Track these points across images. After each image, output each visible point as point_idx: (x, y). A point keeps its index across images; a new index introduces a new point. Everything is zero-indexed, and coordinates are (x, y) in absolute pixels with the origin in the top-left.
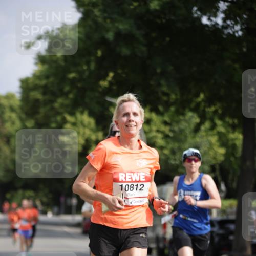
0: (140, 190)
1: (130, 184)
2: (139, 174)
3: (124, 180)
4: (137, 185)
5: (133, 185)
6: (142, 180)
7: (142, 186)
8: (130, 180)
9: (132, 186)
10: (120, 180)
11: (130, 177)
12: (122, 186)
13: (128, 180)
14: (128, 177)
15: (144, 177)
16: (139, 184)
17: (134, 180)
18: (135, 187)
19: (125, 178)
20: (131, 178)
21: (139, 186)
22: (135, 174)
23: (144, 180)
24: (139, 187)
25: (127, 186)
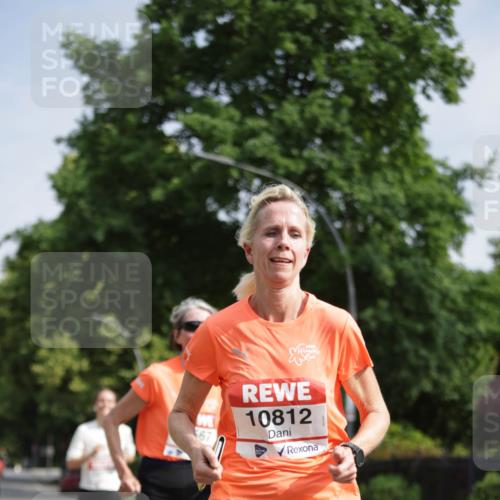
0: (303, 422)
1: (270, 410)
2: (293, 385)
3: (255, 400)
4: (292, 412)
5: (281, 413)
6: (301, 397)
7: (305, 413)
8: (271, 400)
9: (278, 414)
10: (246, 400)
11: (269, 393)
12: (251, 414)
13: (263, 399)
14: (263, 393)
15: (307, 391)
16: (298, 408)
17: (280, 398)
18: (287, 417)
19: (258, 395)
20: (273, 395)
21: (296, 413)
22: (284, 385)
23: (309, 398)
24: (298, 417)
25: (264, 416)
